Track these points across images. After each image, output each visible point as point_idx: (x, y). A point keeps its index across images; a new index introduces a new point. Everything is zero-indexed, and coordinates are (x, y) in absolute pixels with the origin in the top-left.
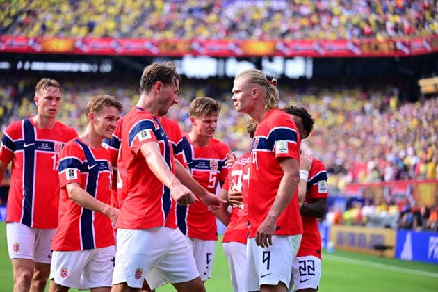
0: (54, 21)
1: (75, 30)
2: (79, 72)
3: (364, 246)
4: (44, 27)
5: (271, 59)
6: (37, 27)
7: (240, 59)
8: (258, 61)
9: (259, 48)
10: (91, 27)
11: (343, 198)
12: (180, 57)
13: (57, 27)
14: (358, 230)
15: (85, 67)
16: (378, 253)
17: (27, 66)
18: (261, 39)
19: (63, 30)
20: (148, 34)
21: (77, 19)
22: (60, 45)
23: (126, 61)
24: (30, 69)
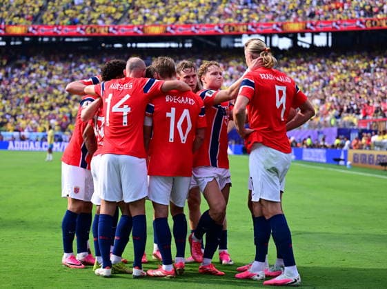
0: (151, 14)
1: (165, 19)
2: (170, 48)
3: (373, 163)
4: (145, 18)
5: (303, 35)
6: (140, 18)
7: (281, 35)
8: (293, 36)
9: (294, 27)
10: (177, 17)
11: (357, 129)
12: (240, 36)
13: (154, 18)
14: (367, 152)
15: (174, 45)
16: (383, 168)
17: (134, 45)
18: (296, 21)
19: (158, 19)
20: (217, 20)
21: (167, 11)
22: (156, 30)
23: (201, 39)
24: (136, 47)
